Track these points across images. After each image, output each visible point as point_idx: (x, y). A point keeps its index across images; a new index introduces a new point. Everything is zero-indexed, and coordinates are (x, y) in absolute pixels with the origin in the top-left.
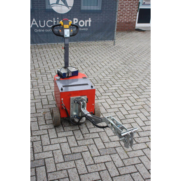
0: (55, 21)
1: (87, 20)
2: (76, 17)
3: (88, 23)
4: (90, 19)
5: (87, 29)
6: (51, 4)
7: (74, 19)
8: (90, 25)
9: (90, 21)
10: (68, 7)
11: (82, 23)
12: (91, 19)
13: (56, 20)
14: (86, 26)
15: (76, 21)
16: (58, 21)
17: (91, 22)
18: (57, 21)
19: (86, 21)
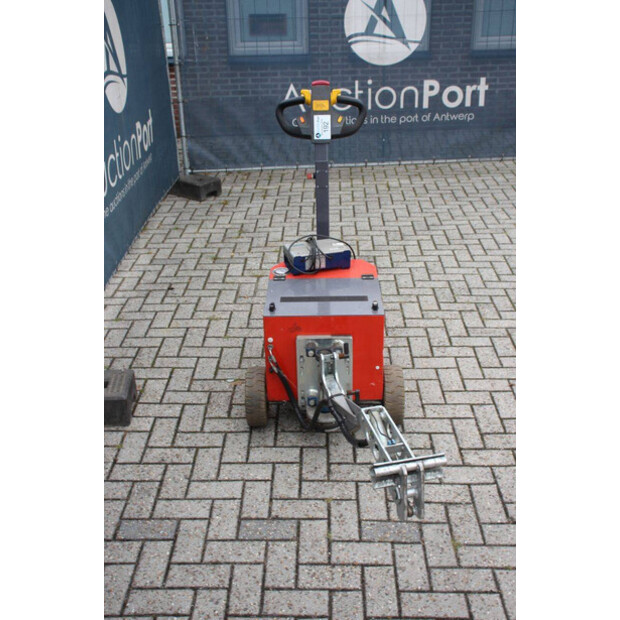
0: (361, 92)
1: (472, 85)
2: (432, 78)
3: (475, 94)
4: (483, 80)
5: (470, 117)
6: (348, 34)
7: (427, 83)
8: (481, 103)
9: (483, 87)
10: (406, 43)
11: (453, 97)
12: (487, 82)
13: (363, 86)
14: (468, 104)
15: (432, 88)
16: (370, 90)
17: (486, 91)
18: (366, 90)
19: (469, 89)
